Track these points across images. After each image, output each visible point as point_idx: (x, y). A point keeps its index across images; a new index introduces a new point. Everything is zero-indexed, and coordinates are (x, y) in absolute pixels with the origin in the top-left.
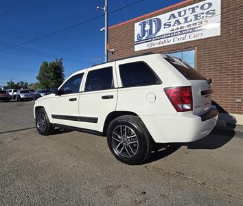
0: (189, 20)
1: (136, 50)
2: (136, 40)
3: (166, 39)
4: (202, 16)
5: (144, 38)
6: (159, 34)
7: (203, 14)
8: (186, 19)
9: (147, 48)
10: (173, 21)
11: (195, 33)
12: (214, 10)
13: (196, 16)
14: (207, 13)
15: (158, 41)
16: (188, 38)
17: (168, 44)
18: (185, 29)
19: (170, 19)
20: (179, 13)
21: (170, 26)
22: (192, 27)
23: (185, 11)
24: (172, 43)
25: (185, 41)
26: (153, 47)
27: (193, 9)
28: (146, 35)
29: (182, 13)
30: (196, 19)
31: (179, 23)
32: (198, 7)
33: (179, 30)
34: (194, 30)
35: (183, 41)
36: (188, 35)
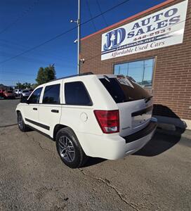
0: (152, 28)
1: (102, 59)
2: (103, 50)
3: (129, 49)
4: (165, 23)
5: (110, 48)
6: (123, 44)
7: (166, 21)
8: (149, 27)
9: (112, 57)
10: (136, 30)
11: (156, 42)
12: (179, 17)
13: (159, 24)
14: (171, 20)
15: (122, 51)
16: (150, 47)
17: (131, 53)
18: (147, 37)
19: (133, 29)
20: (143, 22)
21: (133, 35)
22: (155, 35)
23: (149, 19)
24: (134, 52)
25: (146, 50)
26: (116, 56)
27: (158, 16)
28: (111, 46)
29: (146, 22)
30: (159, 27)
31: (142, 32)
32: (162, 14)
33: (142, 39)
34: (156, 39)
35: (144, 50)
36: (150, 44)
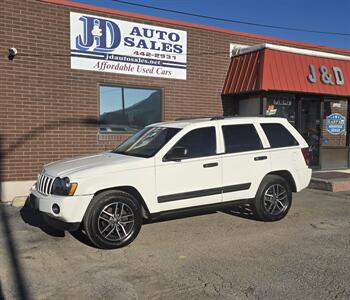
0: (156, 47)
1: (73, 67)
2: (73, 46)
3: (128, 64)
4: (170, 47)
5: (91, 49)
7: (171, 45)
8: (153, 43)
9: (97, 69)
11: (163, 68)
12: (182, 47)
13: (164, 44)
15: (116, 63)
16: (156, 72)
17: (131, 73)
18: (152, 57)
19: (132, 34)
20: (145, 31)
21: (133, 45)
22: (160, 58)
23: (152, 31)
25: (151, 75)
26: (106, 70)
27: (161, 33)
28: (95, 46)
29: (149, 34)
30: (164, 50)
31: (145, 47)
32: (166, 33)
33: (145, 57)
34: (162, 64)
35: (149, 75)
36: (156, 68)
